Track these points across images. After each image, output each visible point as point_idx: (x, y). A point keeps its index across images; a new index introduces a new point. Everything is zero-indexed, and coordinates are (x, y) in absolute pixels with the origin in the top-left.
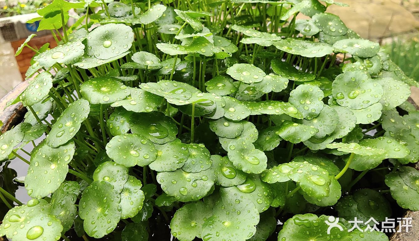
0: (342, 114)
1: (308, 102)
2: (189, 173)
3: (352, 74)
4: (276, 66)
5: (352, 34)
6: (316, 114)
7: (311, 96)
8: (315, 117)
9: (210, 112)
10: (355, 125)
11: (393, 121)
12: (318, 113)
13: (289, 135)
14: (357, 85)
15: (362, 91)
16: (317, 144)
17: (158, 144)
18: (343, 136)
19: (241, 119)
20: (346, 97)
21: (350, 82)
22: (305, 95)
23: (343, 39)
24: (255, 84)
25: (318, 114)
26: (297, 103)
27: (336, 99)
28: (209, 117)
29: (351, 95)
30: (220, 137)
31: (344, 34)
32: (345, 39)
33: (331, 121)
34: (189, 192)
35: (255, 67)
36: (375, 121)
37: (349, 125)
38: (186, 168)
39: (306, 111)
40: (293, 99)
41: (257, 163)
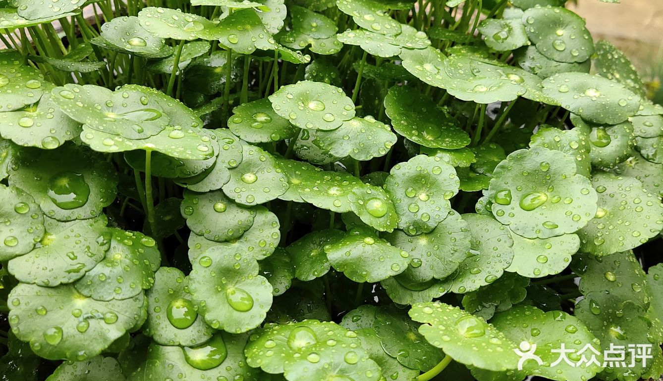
0: (488, 240)
1: (423, 196)
2: (88, 297)
3: (547, 155)
4: (396, 101)
5: (617, 62)
6: (427, 226)
7: (433, 184)
8: (425, 232)
9: (190, 175)
10: (502, 273)
11: (611, 277)
12: (432, 224)
13: (346, 260)
14: (549, 181)
15: (554, 197)
16: (409, 292)
17: (55, 219)
18: (468, 290)
19: (254, 204)
20: (515, 203)
21: (536, 170)
22: (421, 181)
23: (574, 71)
24: (319, 133)
25: (433, 227)
26: (399, 193)
27: (493, 201)
28: (186, 184)
29: (527, 202)
30: (193, 231)
31: (581, 61)
32: (578, 71)
33: (452, 252)
34: (64, 340)
35: (344, 94)
36: (549, 275)
37: (488, 270)
38: (83, 285)
39: (411, 214)
40: (395, 181)
41: (245, 308)
